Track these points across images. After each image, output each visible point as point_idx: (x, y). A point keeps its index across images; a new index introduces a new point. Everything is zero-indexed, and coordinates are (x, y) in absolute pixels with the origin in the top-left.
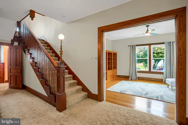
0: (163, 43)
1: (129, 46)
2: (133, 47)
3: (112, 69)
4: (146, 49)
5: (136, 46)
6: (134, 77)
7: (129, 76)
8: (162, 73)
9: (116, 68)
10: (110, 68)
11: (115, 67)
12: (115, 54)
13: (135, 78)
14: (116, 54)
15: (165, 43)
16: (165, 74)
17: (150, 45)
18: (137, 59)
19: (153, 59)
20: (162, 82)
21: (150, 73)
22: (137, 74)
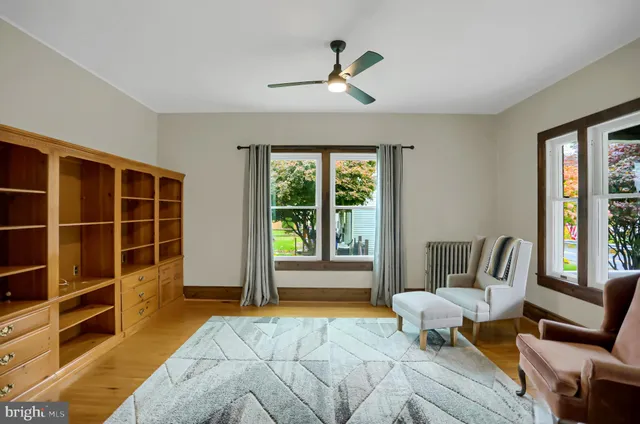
0: (372, 149)
1: (239, 148)
2: (258, 156)
3: (152, 263)
4: (298, 172)
5: (273, 151)
6: (262, 291)
7: (241, 289)
8: (367, 266)
9: (180, 253)
10: (143, 257)
11: (172, 249)
12: (172, 185)
13: (267, 295)
14: (180, 184)
15: (379, 150)
16: (377, 267)
17: (326, 150)
18: (273, 207)
19: (337, 211)
20: (369, 299)
21: (326, 268)
22: (277, 274)
